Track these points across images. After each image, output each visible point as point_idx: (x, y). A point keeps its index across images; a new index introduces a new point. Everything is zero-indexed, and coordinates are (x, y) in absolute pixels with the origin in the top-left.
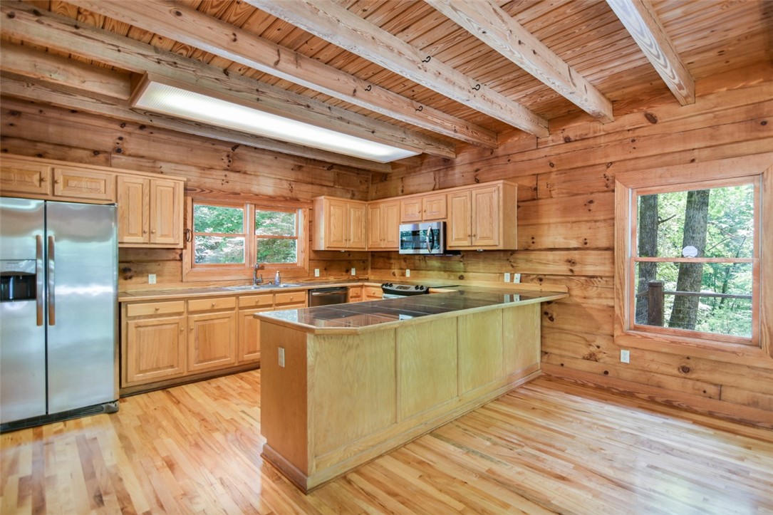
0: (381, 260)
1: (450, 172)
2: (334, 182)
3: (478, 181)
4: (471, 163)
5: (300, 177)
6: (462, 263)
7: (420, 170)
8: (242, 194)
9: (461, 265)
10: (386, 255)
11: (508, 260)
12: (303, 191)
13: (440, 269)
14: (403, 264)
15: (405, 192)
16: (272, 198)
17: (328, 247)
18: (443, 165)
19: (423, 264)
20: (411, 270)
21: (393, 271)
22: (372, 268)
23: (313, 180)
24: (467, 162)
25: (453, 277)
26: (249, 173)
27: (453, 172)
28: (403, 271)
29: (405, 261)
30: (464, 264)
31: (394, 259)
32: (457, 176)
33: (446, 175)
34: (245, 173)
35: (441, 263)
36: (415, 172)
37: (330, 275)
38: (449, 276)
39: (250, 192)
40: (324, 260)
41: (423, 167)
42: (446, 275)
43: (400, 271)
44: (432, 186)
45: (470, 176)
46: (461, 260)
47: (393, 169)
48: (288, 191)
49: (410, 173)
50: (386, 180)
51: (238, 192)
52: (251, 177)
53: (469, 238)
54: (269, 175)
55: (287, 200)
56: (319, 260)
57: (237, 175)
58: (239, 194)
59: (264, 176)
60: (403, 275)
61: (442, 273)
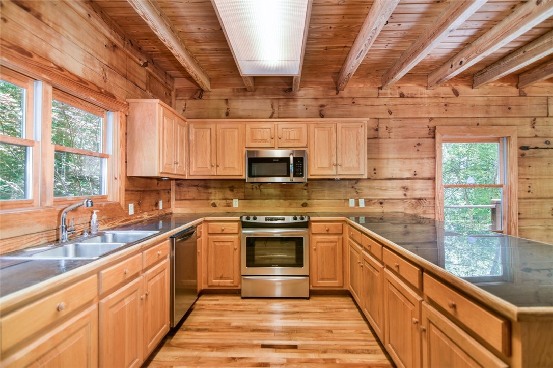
0: (194, 189)
1: (292, 103)
2: (146, 84)
3: (322, 116)
4: (316, 99)
5: (115, 63)
6: (305, 191)
7: (253, 95)
8: (35, 58)
9: (305, 193)
10: (202, 183)
11: (353, 187)
12: (117, 85)
13: (278, 197)
14: (228, 194)
15: (230, 115)
16: (82, 83)
17: (162, 173)
18: (283, 95)
19: (257, 192)
20: (239, 199)
21: (213, 201)
22: (176, 200)
23: (128, 73)
24: (312, 97)
25: (295, 205)
26: (46, 22)
27: (295, 103)
28: (229, 201)
29: (232, 191)
30: (307, 192)
31: (215, 188)
32: (300, 108)
33: (286, 105)
34: (38, 16)
35: (281, 191)
36: (245, 96)
37: (143, 212)
38: (291, 204)
39: (47, 59)
40: (138, 191)
41: (257, 92)
42: (287, 202)
43: (224, 201)
44: (270, 114)
45: (315, 110)
46: (305, 188)
47: (212, 87)
48: (101, 79)
49: (238, 96)
50: (200, 97)
51: (28, 49)
52: (49, 31)
53: (334, 168)
54: (76, 41)
55: (101, 92)
56: (132, 191)
57: (24, 13)
58: (30, 55)
59: (68, 37)
60: (229, 205)
61: (281, 201)
